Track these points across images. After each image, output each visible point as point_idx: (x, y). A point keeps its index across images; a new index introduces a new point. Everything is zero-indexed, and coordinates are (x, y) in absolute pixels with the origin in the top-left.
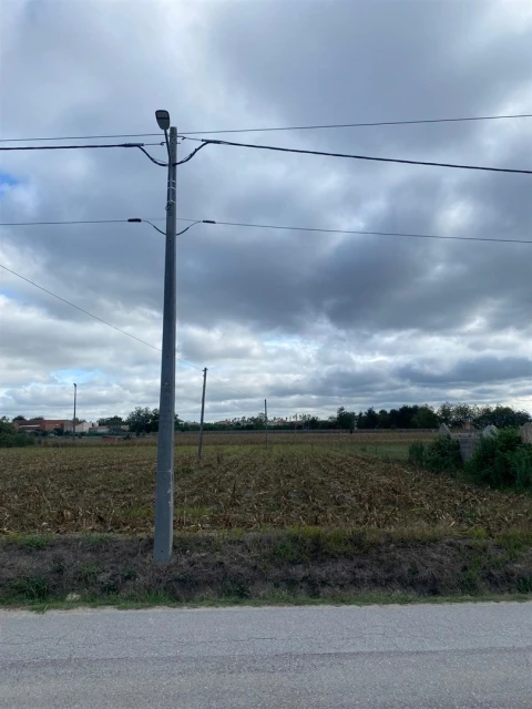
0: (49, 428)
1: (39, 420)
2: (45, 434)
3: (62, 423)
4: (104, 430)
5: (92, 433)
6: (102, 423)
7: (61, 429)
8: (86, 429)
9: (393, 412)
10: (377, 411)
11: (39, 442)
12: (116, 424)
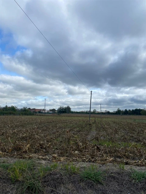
0: (37, 111)
1: (34, 109)
2: (36, 113)
3: (40, 110)
4: (51, 112)
5: (48, 113)
6: (50, 110)
7: (40, 112)
8: (46, 112)
9: (133, 110)
10: (128, 110)
11: (35, 114)
12: (54, 111)
